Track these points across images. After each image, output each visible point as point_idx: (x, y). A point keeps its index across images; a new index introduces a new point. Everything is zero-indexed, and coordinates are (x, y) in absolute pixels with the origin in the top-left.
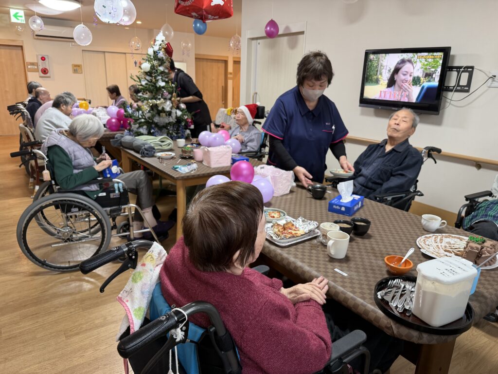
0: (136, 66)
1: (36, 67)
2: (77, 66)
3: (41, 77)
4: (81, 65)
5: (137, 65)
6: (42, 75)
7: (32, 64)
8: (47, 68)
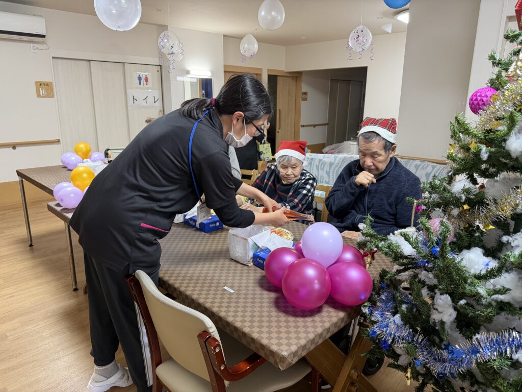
0: (140, 84)
2: (44, 84)
4: (51, 83)
5: (142, 81)
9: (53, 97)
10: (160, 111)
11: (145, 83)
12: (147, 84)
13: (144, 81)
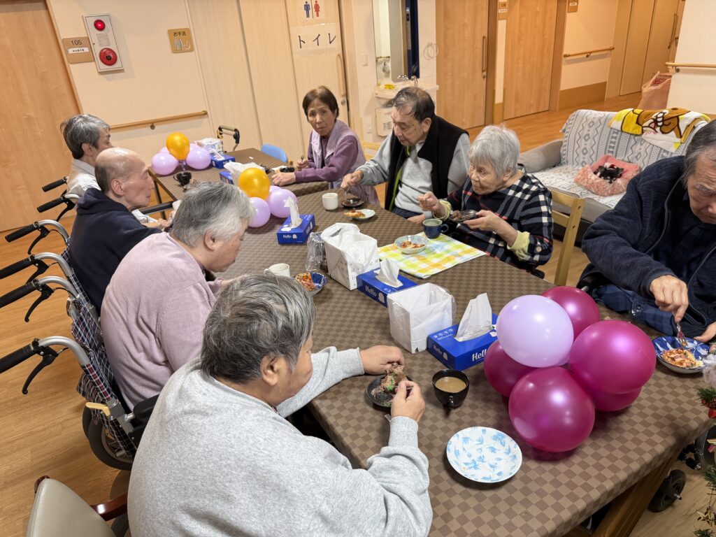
0: (308, 16)
1: (86, 50)
2: (180, 33)
3: (101, 73)
4: (188, 30)
5: (310, 11)
6: (104, 67)
7: (77, 42)
8: (113, 47)
9: (192, 50)
10: (339, 55)
11: (315, 13)
12: (318, 15)
13: (314, 10)
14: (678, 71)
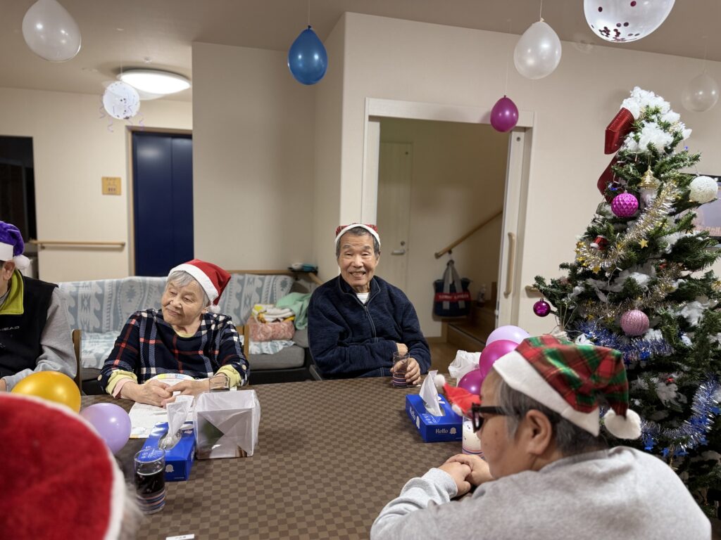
14: (43, 248)
